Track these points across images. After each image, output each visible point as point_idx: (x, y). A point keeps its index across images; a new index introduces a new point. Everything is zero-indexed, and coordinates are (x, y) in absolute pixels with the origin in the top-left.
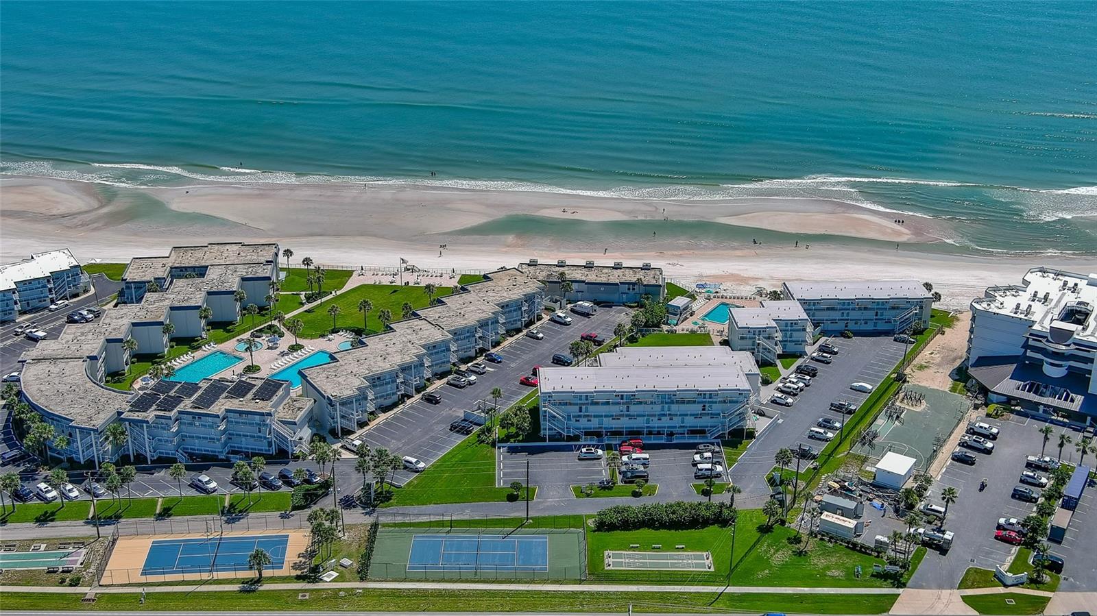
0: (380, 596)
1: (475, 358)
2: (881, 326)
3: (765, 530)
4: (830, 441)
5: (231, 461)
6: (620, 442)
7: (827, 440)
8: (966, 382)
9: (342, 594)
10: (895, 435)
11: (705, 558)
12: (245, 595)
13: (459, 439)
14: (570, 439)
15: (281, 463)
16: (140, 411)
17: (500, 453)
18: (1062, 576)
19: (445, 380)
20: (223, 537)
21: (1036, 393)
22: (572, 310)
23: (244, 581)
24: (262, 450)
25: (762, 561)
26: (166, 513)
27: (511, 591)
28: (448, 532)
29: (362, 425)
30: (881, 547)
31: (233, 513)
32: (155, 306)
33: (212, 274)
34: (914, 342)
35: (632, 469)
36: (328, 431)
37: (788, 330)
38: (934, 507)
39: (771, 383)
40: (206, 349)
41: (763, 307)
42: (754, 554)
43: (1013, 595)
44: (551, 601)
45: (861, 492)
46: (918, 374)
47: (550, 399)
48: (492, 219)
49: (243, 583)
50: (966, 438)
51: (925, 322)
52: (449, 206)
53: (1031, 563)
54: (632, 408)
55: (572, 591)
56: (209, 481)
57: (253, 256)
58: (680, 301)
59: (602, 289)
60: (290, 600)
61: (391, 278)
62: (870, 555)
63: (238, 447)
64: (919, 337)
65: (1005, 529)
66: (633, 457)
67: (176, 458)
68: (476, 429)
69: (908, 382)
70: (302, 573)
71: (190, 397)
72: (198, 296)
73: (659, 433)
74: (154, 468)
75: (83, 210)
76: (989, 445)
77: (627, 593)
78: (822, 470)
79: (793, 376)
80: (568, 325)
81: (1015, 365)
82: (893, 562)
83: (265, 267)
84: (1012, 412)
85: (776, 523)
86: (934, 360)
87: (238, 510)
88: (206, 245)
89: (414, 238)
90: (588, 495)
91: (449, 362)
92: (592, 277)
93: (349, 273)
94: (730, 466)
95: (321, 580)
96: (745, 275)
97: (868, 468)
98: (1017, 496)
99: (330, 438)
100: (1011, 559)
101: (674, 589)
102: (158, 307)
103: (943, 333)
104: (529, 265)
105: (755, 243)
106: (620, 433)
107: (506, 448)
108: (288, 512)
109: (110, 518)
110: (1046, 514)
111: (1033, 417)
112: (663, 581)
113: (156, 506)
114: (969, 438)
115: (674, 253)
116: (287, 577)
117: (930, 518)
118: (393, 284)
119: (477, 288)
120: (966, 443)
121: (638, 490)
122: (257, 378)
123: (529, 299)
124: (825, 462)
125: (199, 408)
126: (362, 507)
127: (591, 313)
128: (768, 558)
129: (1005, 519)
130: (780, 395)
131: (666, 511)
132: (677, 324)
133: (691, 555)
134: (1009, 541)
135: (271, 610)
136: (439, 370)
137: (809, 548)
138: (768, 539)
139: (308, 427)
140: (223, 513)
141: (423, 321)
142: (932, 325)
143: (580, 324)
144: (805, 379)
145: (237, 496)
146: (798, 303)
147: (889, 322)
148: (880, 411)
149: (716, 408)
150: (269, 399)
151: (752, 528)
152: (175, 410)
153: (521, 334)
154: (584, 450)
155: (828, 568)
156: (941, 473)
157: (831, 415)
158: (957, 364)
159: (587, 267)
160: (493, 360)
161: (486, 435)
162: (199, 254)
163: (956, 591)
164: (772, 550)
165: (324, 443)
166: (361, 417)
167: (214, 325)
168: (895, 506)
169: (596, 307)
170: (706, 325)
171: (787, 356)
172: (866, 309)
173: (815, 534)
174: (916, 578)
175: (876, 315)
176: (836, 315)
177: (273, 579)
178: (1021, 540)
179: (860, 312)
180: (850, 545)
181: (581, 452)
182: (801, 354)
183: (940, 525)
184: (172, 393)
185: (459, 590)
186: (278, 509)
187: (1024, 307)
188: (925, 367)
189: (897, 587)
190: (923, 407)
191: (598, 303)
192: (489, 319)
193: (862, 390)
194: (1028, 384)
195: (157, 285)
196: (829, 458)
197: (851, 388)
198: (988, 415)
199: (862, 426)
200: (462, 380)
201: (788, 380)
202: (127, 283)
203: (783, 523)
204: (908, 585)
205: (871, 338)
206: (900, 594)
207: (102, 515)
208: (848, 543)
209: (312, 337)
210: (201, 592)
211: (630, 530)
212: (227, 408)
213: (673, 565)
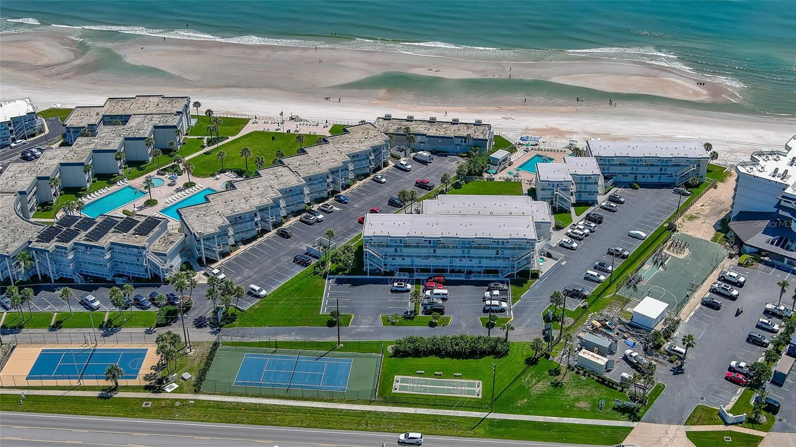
0: (207, 407)
1: (327, 199)
2: (665, 180)
3: (531, 362)
4: (601, 282)
5: (116, 283)
6: (427, 278)
7: (599, 282)
8: (726, 232)
9: (177, 404)
10: (657, 280)
11: (477, 386)
12: (102, 401)
13: (299, 270)
14: (386, 273)
15: (154, 286)
16: (44, 242)
17: (328, 285)
18: (777, 417)
19: (298, 218)
20: (97, 348)
21: (782, 247)
22: (414, 158)
23: (104, 389)
24: (140, 275)
25: (524, 391)
26: (58, 325)
27: (313, 407)
28: (275, 352)
29: (224, 255)
30: (625, 384)
31: (109, 328)
32: (82, 148)
33: (133, 122)
34: (690, 195)
35: (433, 302)
36: (196, 260)
37: (582, 183)
38: (677, 348)
39: (563, 228)
40: (120, 184)
41: (565, 162)
42: (518, 383)
43: (731, 433)
44: (342, 418)
45: (618, 331)
46: (688, 224)
47: (371, 241)
48: (371, 75)
49: (102, 390)
50: (716, 285)
51: (702, 177)
52: (340, 63)
53: (752, 403)
54: (438, 251)
55: (362, 411)
56: (94, 300)
57: (168, 107)
58: (500, 154)
59: (440, 141)
60: (136, 407)
61: (276, 126)
62: (616, 389)
63: (122, 272)
64: (694, 190)
65: (735, 371)
66: (434, 292)
67: (74, 279)
68: (314, 262)
69: (678, 231)
70: (151, 383)
71: (86, 231)
72: (117, 141)
73: (460, 271)
74: (56, 287)
75: (61, 61)
76: (735, 293)
77: (405, 414)
78: (590, 309)
79: (581, 223)
80: (409, 171)
81: (769, 221)
82: (633, 398)
83: (175, 117)
84: (761, 261)
85: (542, 356)
86: (703, 211)
87: (114, 325)
88: (134, 97)
89: (307, 91)
90: (393, 324)
91: (303, 202)
92: (432, 131)
93: (245, 121)
94: (513, 303)
95: (164, 390)
96: (563, 130)
97: (629, 309)
98: (751, 341)
99: (196, 265)
100: (735, 399)
101: (446, 412)
102: (84, 150)
103: (716, 187)
104: (384, 119)
105: (578, 100)
106: (428, 271)
107: (334, 280)
108: (152, 329)
109: (15, 327)
110: (771, 360)
111: (779, 268)
112: (438, 405)
113: (52, 319)
114: (719, 285)
115: (510, 108)
116: (138, 386)
117: (673, 358)
118: (278, 131)
119: (336, 139)
120: (716, 289)
121: (434, 321)
122: (142, 216)
123: (376, 150)
124: (593, 302)
125: (90, 241)
126: (210, 326)
127: (428, 161)
128: (529, 388)
129: (736, 362)
130: (567, 240)
131: (451, 343)
132: (496, 173)
133: (465, 383)
134: (737, 382)
135: (118, 416)
136: (295, 208)
137: (565, 380)
138: (532, 370)
139: (180, 256)
140: (101, 327)
141: (286, 168)
142: (707, 180)
143: (418, 171)
144: (591, 226)
145: (115, 313)
146: (594, 160)
147: (671, 176)
148: (648, 257)
149: (507, 253)
150: (146, 235)
151: (522, 360)
152: (71, 242)
153: (368, 178)
154: (396, 284)
155: (577, 399)
156: (689, 316)
157: (607, 259)
158: (722, 216)
159: (431, 122)
160: (341, 201)
161: (320, 268)
162: (127, 104)
163: (682, 426)
164: (534, 381)
165: (190, 270)
166: (222, 249)
167: (130, 163)
168: (645, 344)
169: (432, 156)
170: (520, 175)
171: (581, 204)
172: (651, 165)
173: (573, 368)
174: (650, 412)
175: (661, 171)
176: (627, 170)
177: (127, 388)
178: (748, 382)
179: (646, 168)
180: (600, 380)
181: (393, 286)
182: (593, 203)
183: (680, 364)
184: (72, 228)
185: (271, 405)
186: (145, 326)
187: (781, 172)
188: (695, 217)
189: (633, 421)
190: (686, 254)
191: (434, 152)
192: (339, 167)
193: (636, 237)
194: (777, 239)
195: (89, 131)
196: (597, 299)
197: (629, 235)
198: (740, 264)
199: (629, 272)
200: (312, 218)
201: (576, 227)
202: (67, 128)
203: (548, 356)
204: (642, 419)
205: (654, 190)
206: (634, 427)
207: (9, 325)
208: (599, 377)
209: (204, 176)
210: (68, 397)
211: (421, 357)
212: (111, 241)
213: (449, 391)
